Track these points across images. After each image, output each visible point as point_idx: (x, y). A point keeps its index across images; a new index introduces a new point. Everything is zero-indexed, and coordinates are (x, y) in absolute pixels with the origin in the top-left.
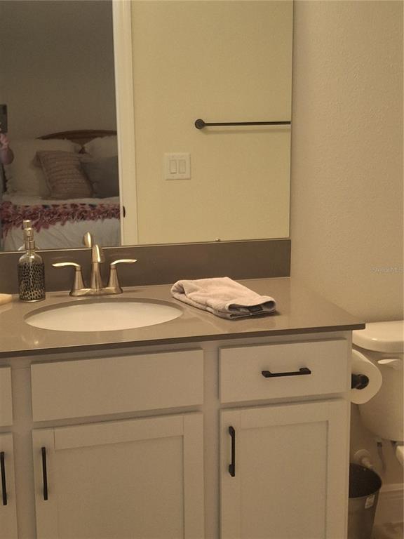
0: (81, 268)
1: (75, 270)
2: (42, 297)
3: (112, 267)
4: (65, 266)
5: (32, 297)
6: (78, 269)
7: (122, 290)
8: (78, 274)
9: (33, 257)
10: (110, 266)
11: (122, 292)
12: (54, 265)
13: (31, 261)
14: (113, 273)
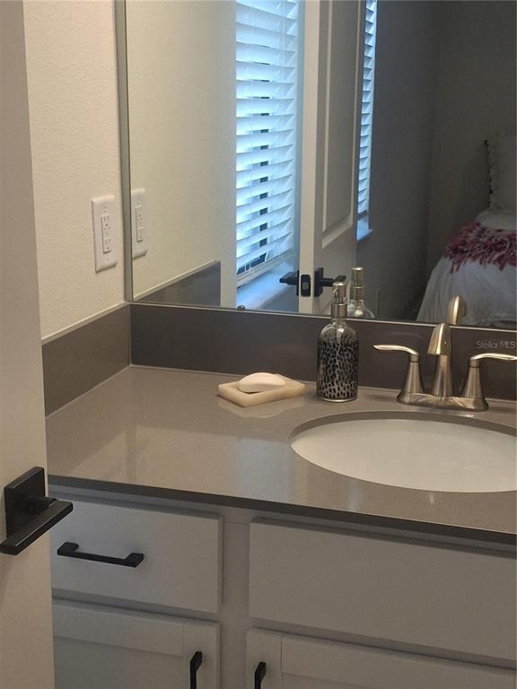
0: (420, 357)
1: (410, 361)
2: (351, 396)
3: (474, 364)
4: (393, 351)
5: (332, 394)
6: (415, 359)
7: (486, 404)
8: (414, 368)
9: (341, 330)
10: (469, 361)
11: (486, 407)
12: (376, 347)
13: (339, 336)
14: (473, 374)
